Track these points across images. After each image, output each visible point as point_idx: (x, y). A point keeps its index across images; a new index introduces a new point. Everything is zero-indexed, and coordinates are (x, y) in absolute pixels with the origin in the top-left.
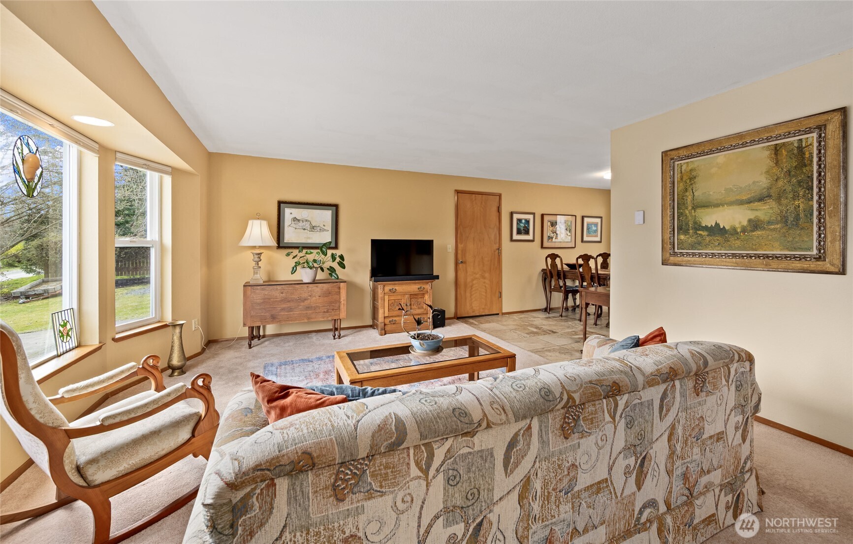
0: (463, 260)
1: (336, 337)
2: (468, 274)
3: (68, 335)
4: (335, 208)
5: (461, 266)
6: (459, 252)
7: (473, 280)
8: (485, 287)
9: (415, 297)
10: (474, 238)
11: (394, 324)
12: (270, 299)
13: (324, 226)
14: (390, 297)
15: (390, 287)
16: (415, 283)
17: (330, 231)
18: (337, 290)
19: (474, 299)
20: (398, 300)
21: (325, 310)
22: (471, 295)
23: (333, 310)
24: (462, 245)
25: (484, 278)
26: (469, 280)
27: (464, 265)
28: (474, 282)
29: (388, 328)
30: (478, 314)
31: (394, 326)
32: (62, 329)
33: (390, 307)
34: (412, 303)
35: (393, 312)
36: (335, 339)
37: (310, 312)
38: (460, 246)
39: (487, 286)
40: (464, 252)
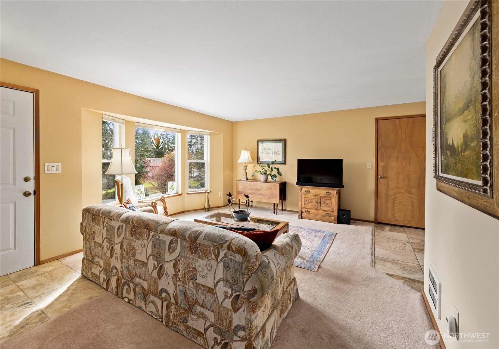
0: (385, 175)
1: (275, 213)
2: (390, 188)
3: (173, 189)
4: (284, 141)
5: (381, 180)
6: (380, 169)
7: (396, 194)
8: (412, 201)
9: (324, 198)
10: (397, 157)
11: (308, 213)
12: (245, 188)
13: (278, 151)
14: (306, 195)
15: (306, 189)
16: (324, 189)
17: (281, 154)
18: (275, 187)
19: (397, 211)
20: (312, 198)
21: (269, 197)
22: (393, 207)
23: (273, 198)
24: (383, 163)
25: (410, 192)
26: (391, 193)
27: (385, 180)
28: (397, 195)
29: (304, 215)
30: (402, 225)
31: (308, 215)
32: (171, 187)
33: (306, 202)
34: (322, 202)
35: (308, 206)
36: (274, 214)
37: (262, 197)
38: (381, 164)
39: (414, 200)
40: (385, 169)
